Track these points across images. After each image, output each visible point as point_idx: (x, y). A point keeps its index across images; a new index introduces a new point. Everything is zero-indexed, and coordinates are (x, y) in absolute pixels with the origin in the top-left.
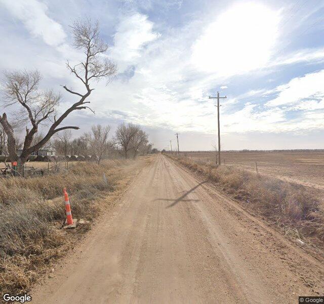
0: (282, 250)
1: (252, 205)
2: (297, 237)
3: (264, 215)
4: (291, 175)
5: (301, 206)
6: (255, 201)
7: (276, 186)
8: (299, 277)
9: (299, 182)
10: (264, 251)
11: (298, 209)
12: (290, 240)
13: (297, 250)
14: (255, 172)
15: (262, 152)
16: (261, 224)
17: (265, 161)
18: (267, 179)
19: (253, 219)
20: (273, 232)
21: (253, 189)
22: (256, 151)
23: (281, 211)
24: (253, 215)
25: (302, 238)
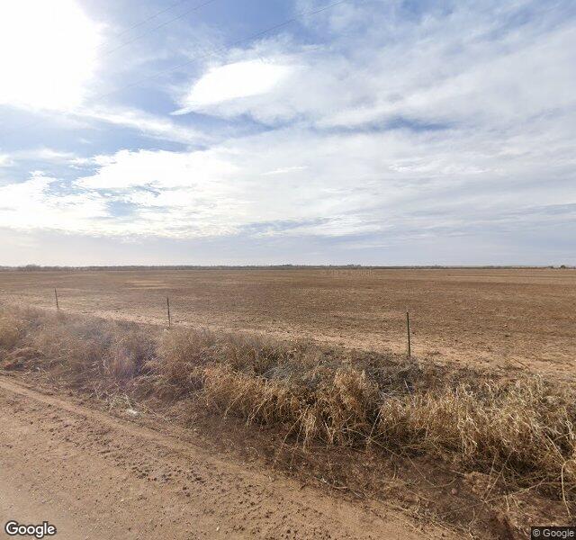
0: (105, 437)
1: (48, 374)
2: (127, 407)
3: (72, 387)
4: (117, 309)
5: (133, 355)
6: (53, 366)
7: (94, 329)
8: (129, 469)
9: (131, 318)
10: (73, 453)
11: (128, 361)
12: (116, 416)
13: (128, 428)
14: (54, 308)
15: (67, 269)
16: (67, 405)
17: (74, 287)
18: (78, 319)
19: (50, 400)
20: (88, 413)
21: (48, 342)
22: (56, 269)
23: (102, 370)
24: (48, 394)
25: (133, 406)
